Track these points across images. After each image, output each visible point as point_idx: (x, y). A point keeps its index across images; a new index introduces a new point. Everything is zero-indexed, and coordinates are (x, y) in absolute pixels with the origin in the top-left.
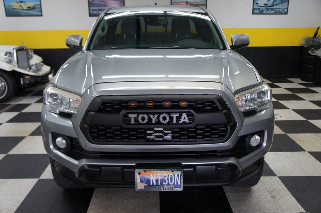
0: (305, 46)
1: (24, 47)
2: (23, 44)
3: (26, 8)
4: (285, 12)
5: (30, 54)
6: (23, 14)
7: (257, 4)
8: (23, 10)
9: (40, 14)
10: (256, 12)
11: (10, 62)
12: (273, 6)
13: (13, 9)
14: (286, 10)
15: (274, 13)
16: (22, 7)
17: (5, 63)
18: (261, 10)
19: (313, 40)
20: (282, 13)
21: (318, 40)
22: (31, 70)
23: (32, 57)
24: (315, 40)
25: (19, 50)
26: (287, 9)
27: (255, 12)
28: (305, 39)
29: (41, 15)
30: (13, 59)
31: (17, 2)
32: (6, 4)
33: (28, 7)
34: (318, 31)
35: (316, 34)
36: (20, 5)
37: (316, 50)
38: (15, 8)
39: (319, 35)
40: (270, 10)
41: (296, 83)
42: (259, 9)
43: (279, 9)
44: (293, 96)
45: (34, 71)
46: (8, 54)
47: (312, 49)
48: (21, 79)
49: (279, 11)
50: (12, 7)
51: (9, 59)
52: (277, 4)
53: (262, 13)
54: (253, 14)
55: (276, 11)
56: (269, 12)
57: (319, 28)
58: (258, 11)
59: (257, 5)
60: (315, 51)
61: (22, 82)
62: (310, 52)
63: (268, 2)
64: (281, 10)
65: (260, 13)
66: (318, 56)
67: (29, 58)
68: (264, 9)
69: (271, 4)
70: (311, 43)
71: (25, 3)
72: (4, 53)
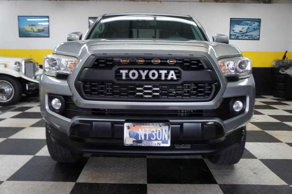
0: (276, 67)
1: (32, 59)
2: (31, 57)
3: (36, 31)
4: (257, 38)
5: (36, 67)
6: (34, 35)
8: (34, 32)
9: (48, 35)
10: (233, 37)
11: (19, 70)
12: (246, 33)
14: (258, 36)
15: (248, 39)
16: (33, 30)
17: (15, 71)
18: (236, 35)
19: (282, 61)
20: (255, 38)
21: (286, 61)
22: (36, 79)
23: (37, 70)
24: (284, 61)
25: (28, 62)
26: (259, 36)
27: (231, 37)
28: (275, 61)
29: (49, 37)
30: (21, 68)
31: (29, 25)
32: (20, 27)
33: (38, 30)
34: (286, 55)
35: (284, 57)
36: (32, 28)
37: (285, 69)
38: (28, 30)
39: (287, 58)
40: (244, 36)
41: (269, 99)
42: (235, 35)
43: (252, 35)
44: (268, 106)
45: (38, 80)
46: (17, 63)
47: (282, 69)
48: (27, 85)
49: (252, 37)
50: (25, 30)
51: (18, 68)
52: (250, 31)
53: (238, 38)
54: (230, 39)
55: (250, 37)
57: (286, 52)
58: (235, 36)
59: (233, 31)
60: (285, 71)
61: (27, 87)
62: (280, 71)
63: (242, 29)
64: (253, 36)
65: (236, 38)
66: (287, 74)
67: (35, 70)
68: (239, 35)
69: (245, 31)
70: (281, 64)
71: (36, 27)
72: (14, 63)
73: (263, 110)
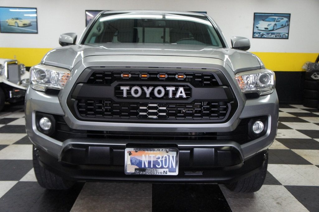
0: (307, 71)
1: (16, 61)
2: (15, 58)
3: (22, 25)
4: (286, 37)
5: (22, 70)
6: (19, 31)
7: (257, 27)
8: (18, 27)
9: (36, 31)
10: (257, 35)
12: (273, 30)
13: (9, 25)
14: (287, 35)
15: (275, 37)
16: (18, 24)
18: (261, 33)
19: (315, 65)
20: (283, 37)
22: (22, 85)
23: (23, 73)
24: (318, 65)
25: (12, 64)
26: (288, 34)
27: (255, 36)
28: (306, 64)
29: (37, 33)
30: (3, 72)
31: (13, 19)
33: (24, 24)
35: (318, 59)
36: (16, 22)
38: (10, 24)
40: (270, 34)
41: (299, 109)
42: (259, 33)
43: (280, 33)
45: (25, 85)
47: (315, 73)
48: (10, 92)
49: (279, 36)
50: (7, 24)
52: (277, 28)
53: (262, 37)
54: (253, 37)
55: (277, 36)
56: (269, 36)
58: (259, 34)
59: (257, 29)
60: (318, 76)
61: (11, 95)
62: (313, 77)
63: (268, 26)
64: (281, 35)
65: (260, 37)
67: (20, 74)
68: (264, 33)
69: (272, 29)
70: (313, 67)
71: (21, 20)
73: (291, 123)
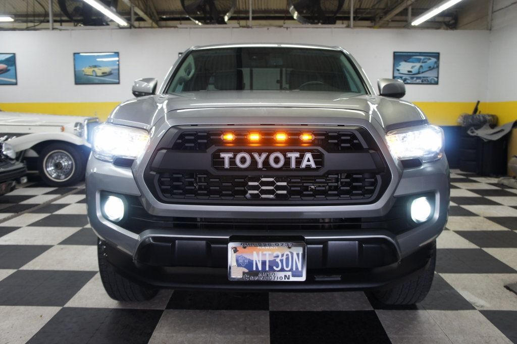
0: (463, 125)
3: (101, 74)
4: (435, 82)
6: (97, 81)
7: (398, 70)
8: (97, 76)
9: (117, 81)
12: (419, 73)
13: (85, 75)
14: (436, 79)
15: (421, 82)
16: (96, 73)
18: (403, 78)
19: (472, 117)
20: (431, 82)
21: (478, 117)
24: (475, 117)
26: (438, 78)
28: (462, 116)
29: (118, 83)
31: (90, 66)
32: (76, 70)
33: (103, 73)
34: (479, 106)
35: (476, 110)
36: (94, 71)
37: (476, 129)
38: (87, 74)
39: (480, 112)
40: (415, 79)
42: (401, 77)
43: (427, 77)
47: (471, 128)
49: (427, 81)
50: (84, 73)
52: (424, 71)
53: (405, 82)
55: (424, 80)
56: (414, 80)
57: (478, 102)
59: (398, 72)
60: (475, 131)
62: (469, 132)
63: (412, 68)
64: (429, 79)
66: (478, 137)
68: (407, 78)
69: (417, 72)
70: (470, 120)
71: (100, 68)
